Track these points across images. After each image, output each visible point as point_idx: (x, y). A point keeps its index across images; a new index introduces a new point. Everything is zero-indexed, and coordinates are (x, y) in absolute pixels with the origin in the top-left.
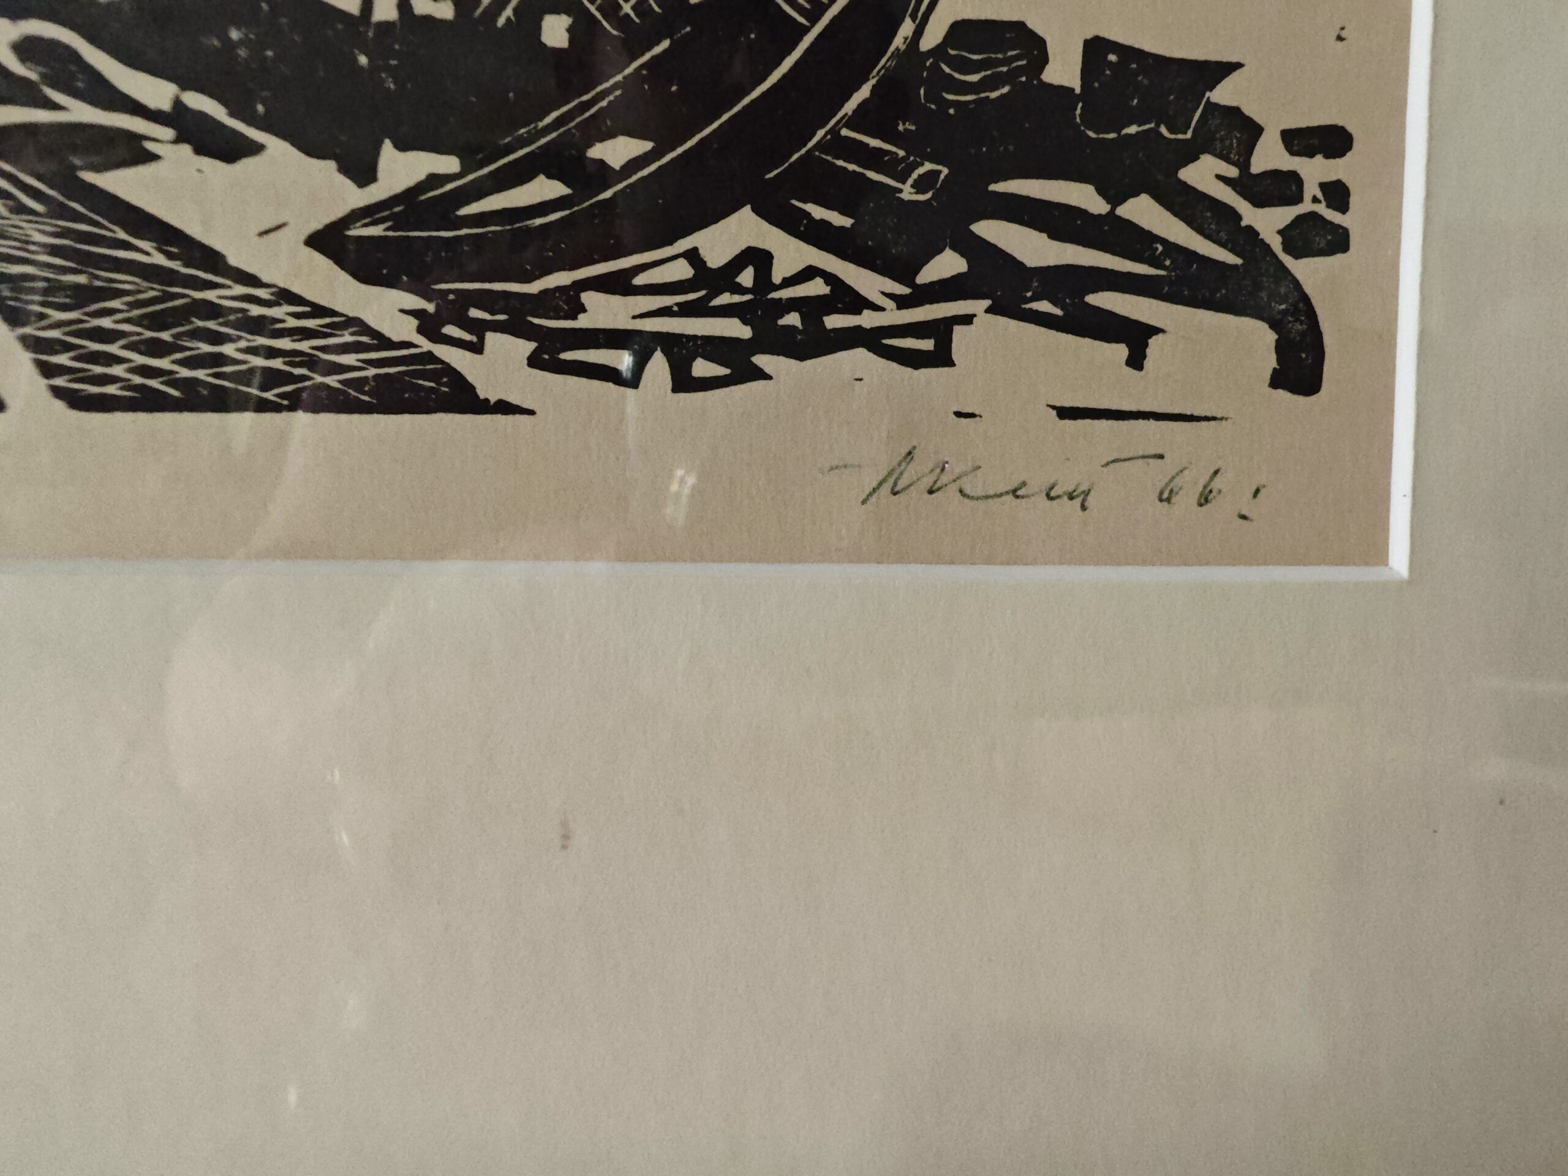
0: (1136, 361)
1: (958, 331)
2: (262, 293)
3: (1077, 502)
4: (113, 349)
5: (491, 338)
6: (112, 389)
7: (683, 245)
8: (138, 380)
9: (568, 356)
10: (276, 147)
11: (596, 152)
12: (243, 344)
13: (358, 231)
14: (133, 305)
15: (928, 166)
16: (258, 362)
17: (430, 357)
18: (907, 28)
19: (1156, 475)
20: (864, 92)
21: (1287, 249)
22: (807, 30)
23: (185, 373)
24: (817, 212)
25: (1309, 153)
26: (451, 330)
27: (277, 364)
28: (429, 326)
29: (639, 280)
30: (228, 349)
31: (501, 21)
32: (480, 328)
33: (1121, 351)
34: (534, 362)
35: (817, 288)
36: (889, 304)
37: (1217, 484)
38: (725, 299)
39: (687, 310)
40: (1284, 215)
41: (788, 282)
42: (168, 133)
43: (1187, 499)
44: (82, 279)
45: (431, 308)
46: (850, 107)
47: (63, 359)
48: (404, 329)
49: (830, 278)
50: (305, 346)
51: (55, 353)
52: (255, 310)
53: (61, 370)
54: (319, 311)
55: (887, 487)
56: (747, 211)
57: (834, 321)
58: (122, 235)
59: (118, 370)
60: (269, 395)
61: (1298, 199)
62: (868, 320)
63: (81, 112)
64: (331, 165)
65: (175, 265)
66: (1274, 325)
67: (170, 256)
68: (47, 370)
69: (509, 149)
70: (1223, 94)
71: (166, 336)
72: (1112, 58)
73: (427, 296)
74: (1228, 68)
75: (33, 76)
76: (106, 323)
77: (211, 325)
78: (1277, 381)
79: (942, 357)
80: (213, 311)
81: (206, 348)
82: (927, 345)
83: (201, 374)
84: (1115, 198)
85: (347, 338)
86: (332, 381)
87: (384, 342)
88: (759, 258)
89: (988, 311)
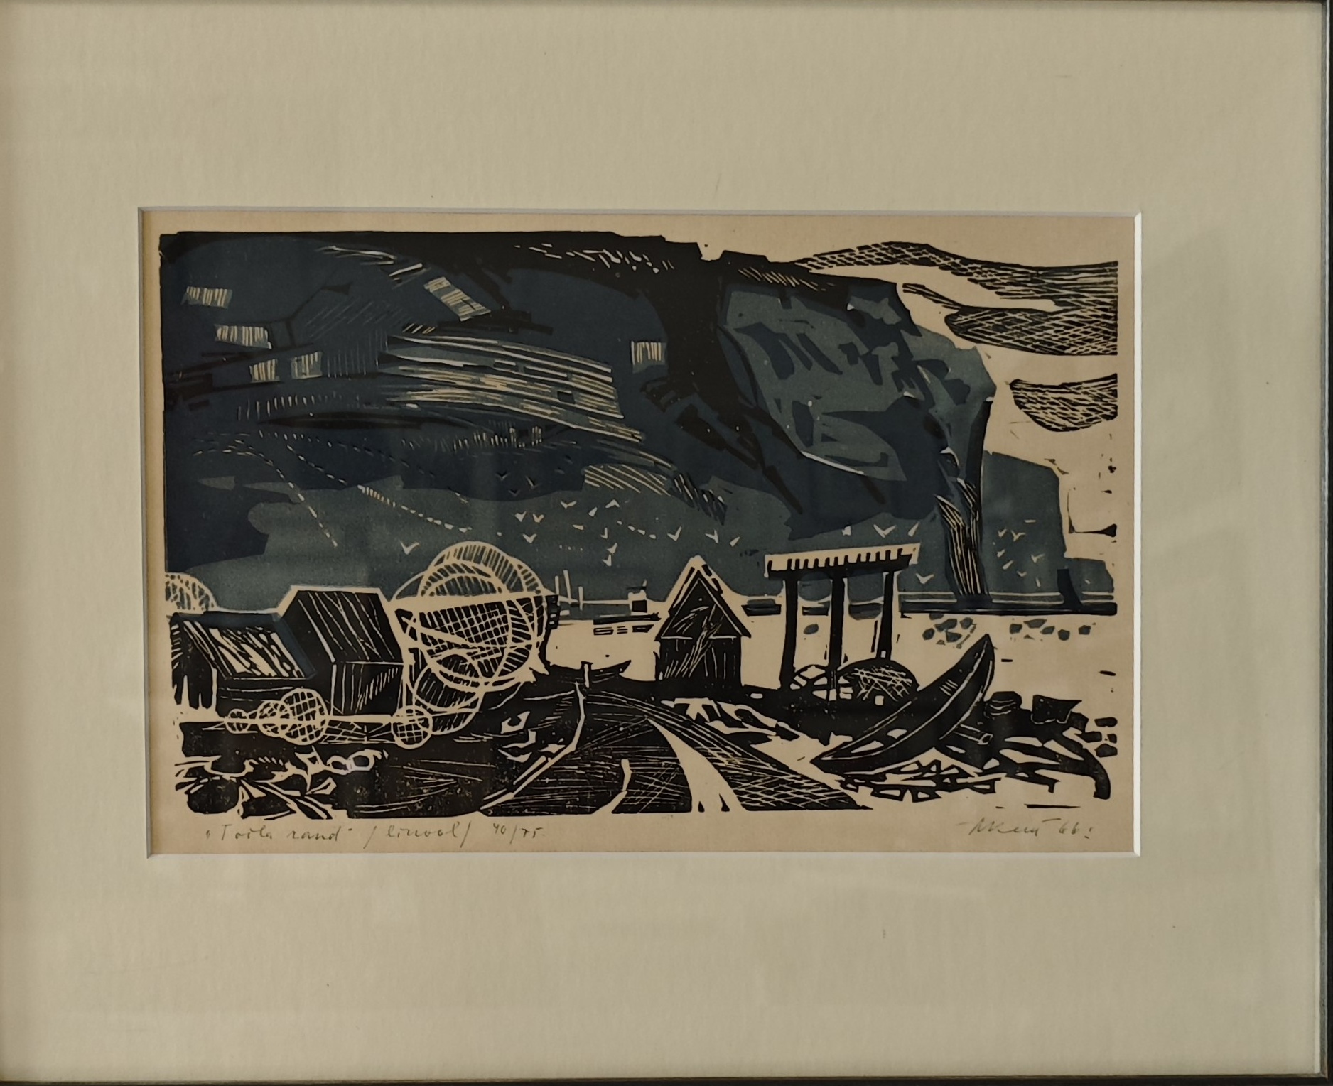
0: (1051, 790)
1: (997, 782)
2: (798, 777)
3: (1034, 833)
4: (758, 793)
5: (860, 787)
6: (758, 805)
7: (915, 759)
8: (764, 802)
9: (882, 792)
10: (803, 736)
11: (890, 734)
12: (792, 791)
13: (825, 758)
14: (763, 781)
15: (987, 735)
16: (796, 796)
17: (843, 794)
18: (980, 695)
19: (1059, 825)
20: (967, 714)
21: (1098, 755)
22: (950, 697)
23: (777, 799)
24: (954, 749)
25: (1104, 726)
26: (849, 786)
27: (801, 796)
28: (843, 785)
29: (903, 770)
30: (789, 793)
31: (864, 699)
32: (857, 785)
33: (1047, 787)
34: (873, 794)
35: (954, 771)
36: (976, 775)
37: (1078, 827)
38: (928, 775)
39: (916, 778)
40: (1096, 745)
41: (946, 770)
42: (774, 733)
43: (1068, 832)
44: (750, 774)
45: (843, 779)
46: (963, 718)
47: (745, 796)
48: (836, 786)
49: (958, 768)
50: (809, 791)
51: (743, 795)
52: (796, 781)
53: (744, 799)
54: (813, 781)
55: (976, 830)
56: (934, 749)
57: (959, 781)
58: (761, 761)
59: (759, 799)
60: (799, 805)
61: (1100, 740)
62: (970, 780)
63: (752, 729)
64: (817, 741)
65: (775, 770)
66: (1094, 778)
67: (774, 767)
68: (741, 800)
69: (866, 734)
70: (1076, 710)
71: (772, 789)
72: (1042, 700)
73: (843, 776)
74: (1077, 702)
75: (740, 720)
76: (756, 786)
77: (785, 786)
78: (1096, 795)
79: (992, 791)
80: (784, 782)
81: (782, 792)
82: (987, 787)
83: (781, 800)
84: (1043, 743)
85: (821, 788)
86: (817, 801)
87: (830, 789)
88: (937, 763)
89: (1007, 776)
